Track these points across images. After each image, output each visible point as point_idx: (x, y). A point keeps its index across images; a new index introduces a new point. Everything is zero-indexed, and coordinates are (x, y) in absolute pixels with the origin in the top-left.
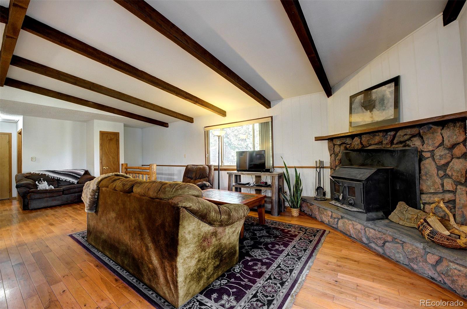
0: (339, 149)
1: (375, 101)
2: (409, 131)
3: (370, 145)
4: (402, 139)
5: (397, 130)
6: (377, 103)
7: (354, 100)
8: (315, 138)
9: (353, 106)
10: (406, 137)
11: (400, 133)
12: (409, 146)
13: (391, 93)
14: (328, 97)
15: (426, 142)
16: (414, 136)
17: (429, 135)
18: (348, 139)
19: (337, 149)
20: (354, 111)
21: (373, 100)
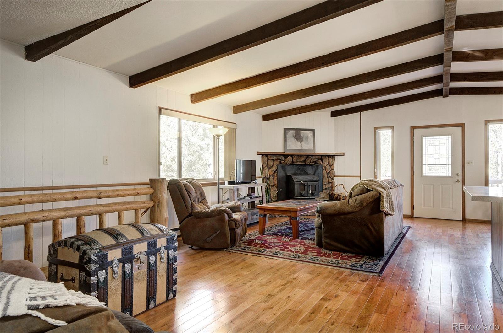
0: (273, 163)
1: (303, 137)
2: (318, 157)
3: (298, 162)
4: (314, 160)
5: (312, 156)
6: (304, 139)
7: (288, 132)
8: (258, 152)
9: (287, 136)
10: (316, 160)
11: (313, 157)
12: (318, 164)
13: (311, 136)
14: (263, 121)
15: (324, 163)
16: (319, 159)
17: (325, 160)
18: (282, 156)
19: (271, 163)
20: (289, 139)
21: (301, 137)
